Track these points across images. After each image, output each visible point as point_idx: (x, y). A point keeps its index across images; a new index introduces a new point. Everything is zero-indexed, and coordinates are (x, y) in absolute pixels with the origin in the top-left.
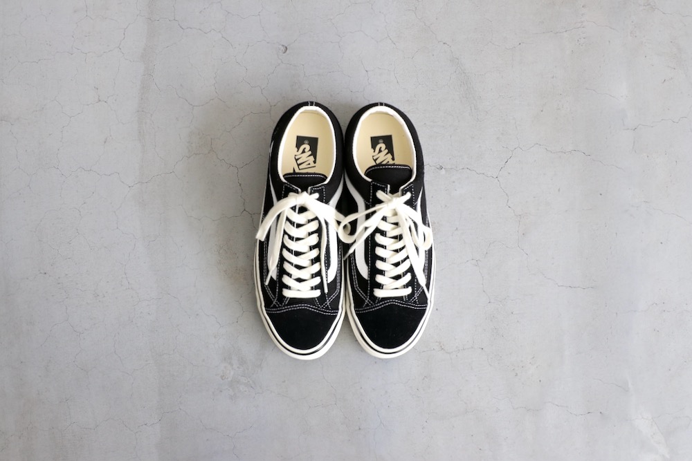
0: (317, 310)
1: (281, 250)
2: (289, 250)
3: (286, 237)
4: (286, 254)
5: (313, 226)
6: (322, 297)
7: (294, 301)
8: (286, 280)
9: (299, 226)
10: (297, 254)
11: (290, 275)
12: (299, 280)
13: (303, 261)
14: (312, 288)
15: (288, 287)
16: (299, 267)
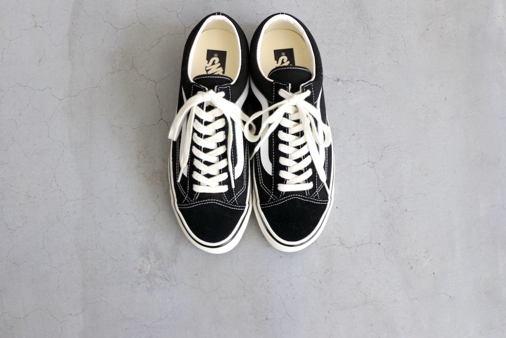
0: (225, 204)
1: (191, 148)
2: (199, 147)
3: (195, 134)
4: (196, 151)
5: (221, 124)
6: (230, 193)
7: (204, 196)
8: (196, 176)
9: (207, 123)
10: (206, 151)
11: (199, 171)
12: (208, 176)
13: (210, 157)
14: (220, 184)
15: (198, 183)
16: (208, 164)
